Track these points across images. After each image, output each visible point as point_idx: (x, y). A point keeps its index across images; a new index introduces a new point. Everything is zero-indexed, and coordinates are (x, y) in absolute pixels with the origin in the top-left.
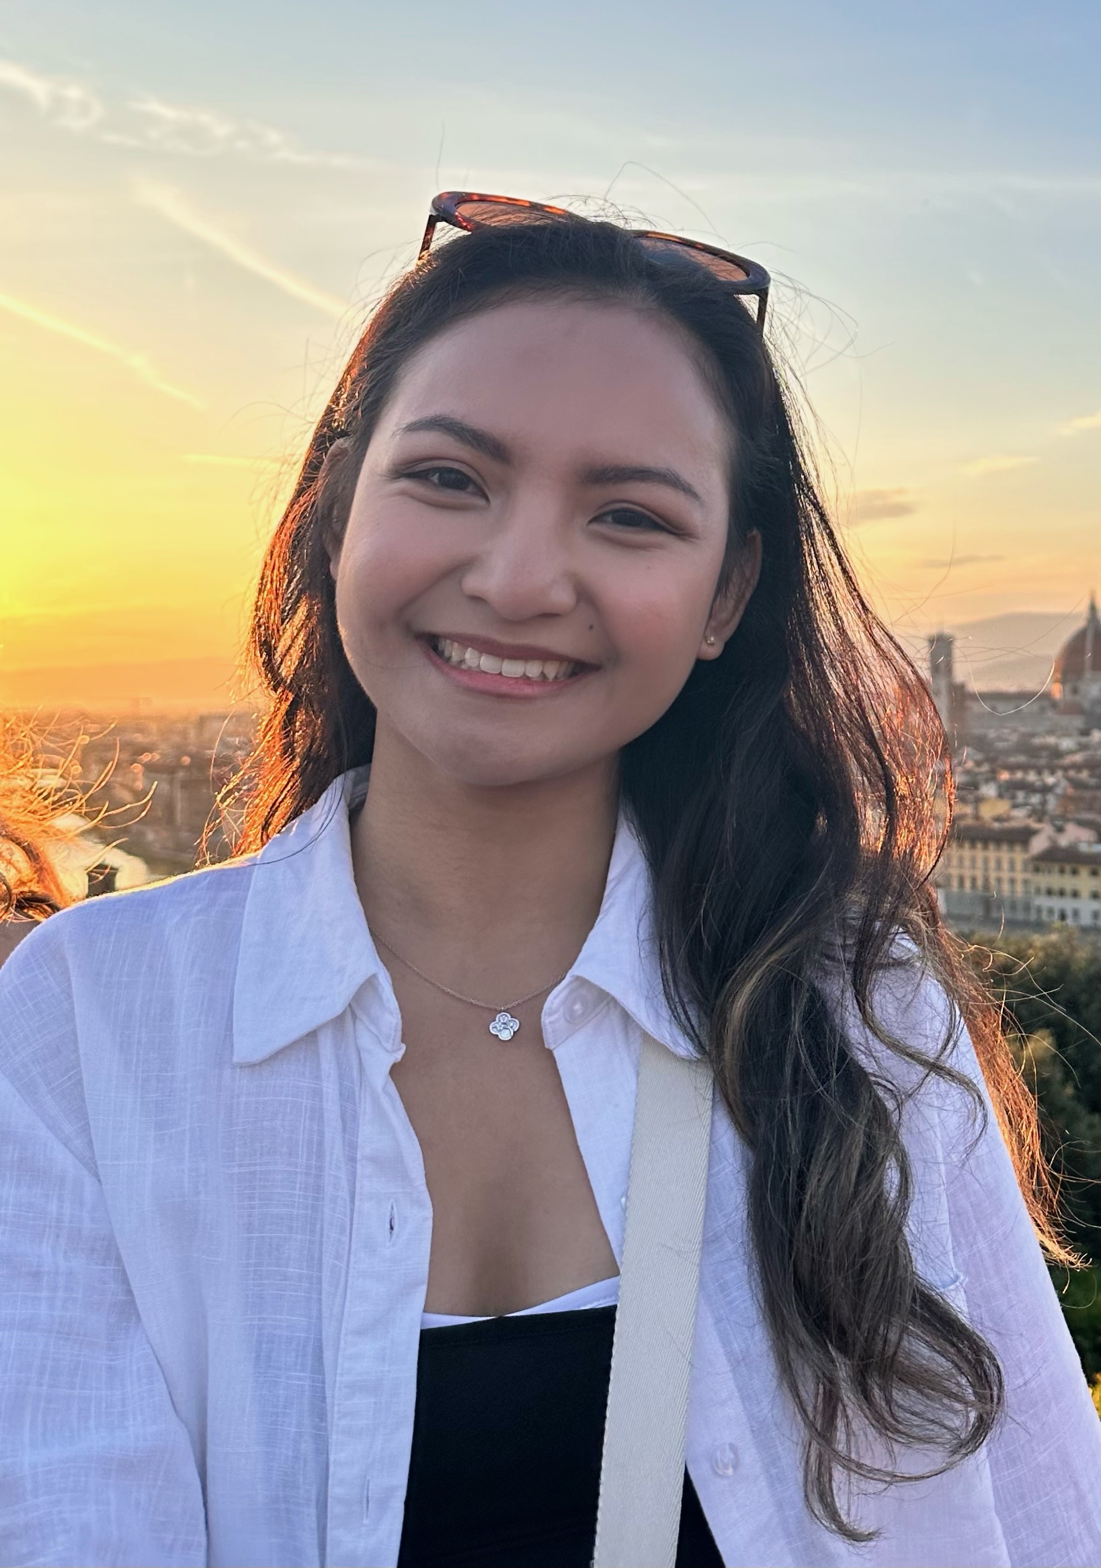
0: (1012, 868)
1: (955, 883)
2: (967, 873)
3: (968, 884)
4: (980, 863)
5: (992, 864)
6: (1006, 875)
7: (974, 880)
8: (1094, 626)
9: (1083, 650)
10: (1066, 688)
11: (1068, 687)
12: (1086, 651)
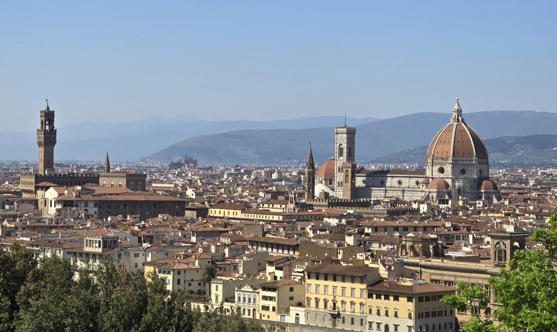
0: (352, 295)
1: (313, 303)
2: (322, 298)
3: (321, 304)
4: (330, 290)
5: (339, 291)
6: (348, 300)
7: (326, 302)
8: (457, 124)
9: (449, 142)
10: (435, 169)
11: (436, 168)
12: (451, 142)
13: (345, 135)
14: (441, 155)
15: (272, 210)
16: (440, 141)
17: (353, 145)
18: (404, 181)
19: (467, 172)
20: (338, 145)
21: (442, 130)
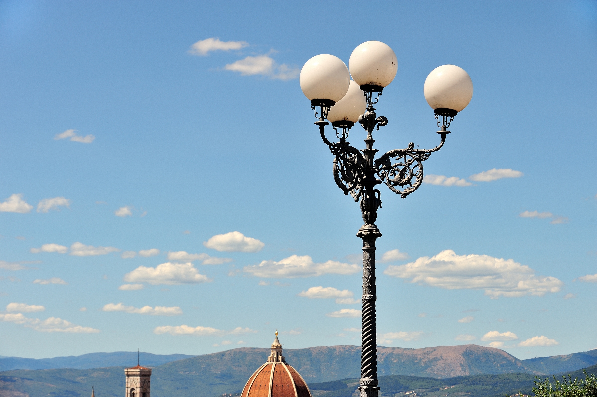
8: (276, 364)
9: (266, 386)
12: (268, 386)
13: (138, 378)
16: (255, 385)
17: (148, 389)
20: (129, 389)
21: (257, 372)
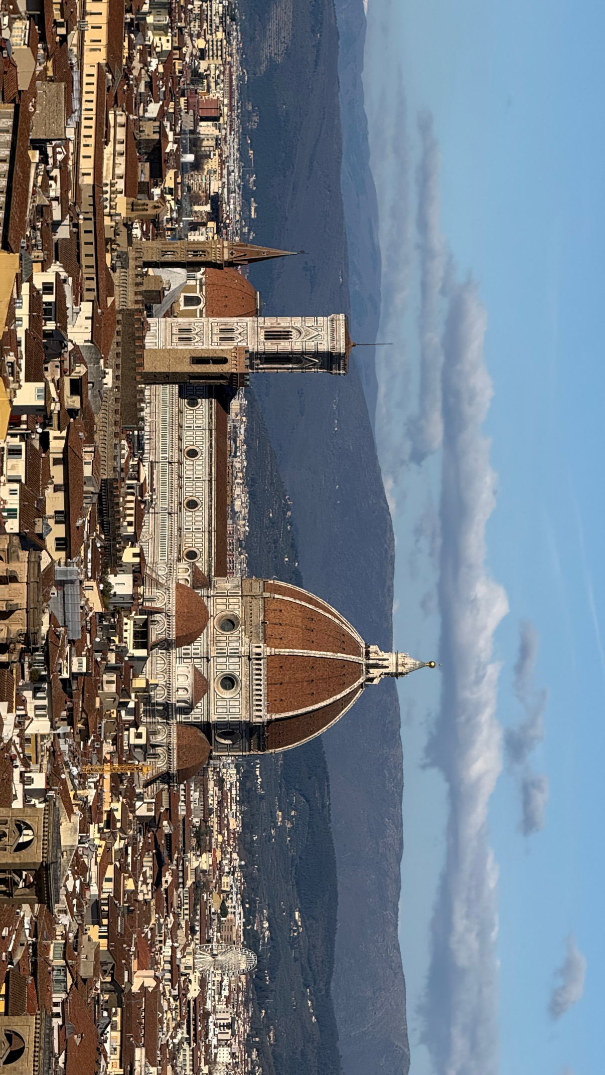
9: (311, 643)
10: (235, 604)
11: (235, 607)
12: (311, 650)
14: (274, 621)
15: (108, 150)
16: (311, 617)
18: (198, 516)
19: (227, 694)
20: (298, 325)
